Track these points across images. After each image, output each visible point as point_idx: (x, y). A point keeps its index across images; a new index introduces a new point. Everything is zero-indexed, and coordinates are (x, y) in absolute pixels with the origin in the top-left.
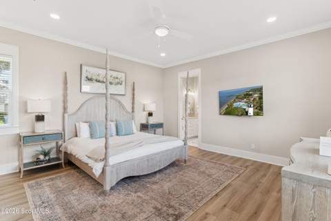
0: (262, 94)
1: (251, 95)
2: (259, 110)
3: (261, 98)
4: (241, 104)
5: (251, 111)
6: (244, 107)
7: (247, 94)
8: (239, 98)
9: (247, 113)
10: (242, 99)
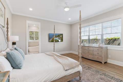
0: (63, 36)
1: (60, 36)
2: (62, 40)
3: (62, 37)
4: (57, 38)
5: (60, 41)
6: (58, 40)
7: (59, 36)
8: (56, 37)
9: (59, 41)
10: (57, 37)
